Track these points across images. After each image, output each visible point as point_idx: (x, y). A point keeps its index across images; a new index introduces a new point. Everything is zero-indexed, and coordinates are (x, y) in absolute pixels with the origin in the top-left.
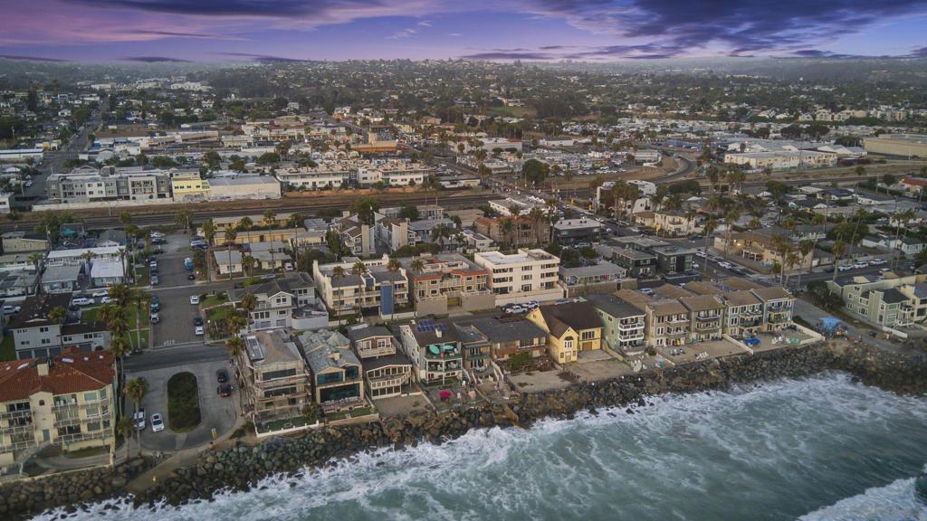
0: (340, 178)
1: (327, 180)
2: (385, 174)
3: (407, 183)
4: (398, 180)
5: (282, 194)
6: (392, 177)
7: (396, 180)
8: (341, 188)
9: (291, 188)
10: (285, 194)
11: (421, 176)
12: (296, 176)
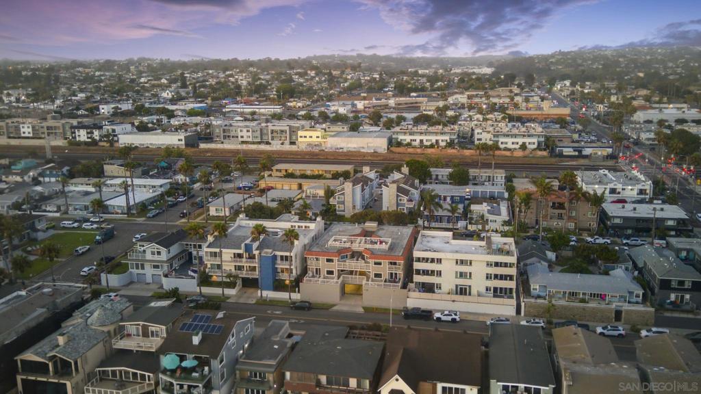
0: (447, 138)
1: (433, 138)
2: (494, 136)
3: (517, 146)
4: (509, 143)
5: (388, 149)
6: (502, 140)
7: (506, 143)
8: (446, 147)
9: (399, 144)
10: (392, 149)
11: (535, 140)
12: (405, 133)
